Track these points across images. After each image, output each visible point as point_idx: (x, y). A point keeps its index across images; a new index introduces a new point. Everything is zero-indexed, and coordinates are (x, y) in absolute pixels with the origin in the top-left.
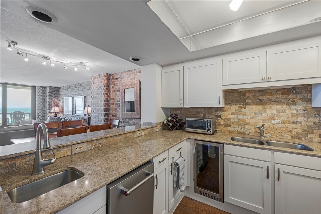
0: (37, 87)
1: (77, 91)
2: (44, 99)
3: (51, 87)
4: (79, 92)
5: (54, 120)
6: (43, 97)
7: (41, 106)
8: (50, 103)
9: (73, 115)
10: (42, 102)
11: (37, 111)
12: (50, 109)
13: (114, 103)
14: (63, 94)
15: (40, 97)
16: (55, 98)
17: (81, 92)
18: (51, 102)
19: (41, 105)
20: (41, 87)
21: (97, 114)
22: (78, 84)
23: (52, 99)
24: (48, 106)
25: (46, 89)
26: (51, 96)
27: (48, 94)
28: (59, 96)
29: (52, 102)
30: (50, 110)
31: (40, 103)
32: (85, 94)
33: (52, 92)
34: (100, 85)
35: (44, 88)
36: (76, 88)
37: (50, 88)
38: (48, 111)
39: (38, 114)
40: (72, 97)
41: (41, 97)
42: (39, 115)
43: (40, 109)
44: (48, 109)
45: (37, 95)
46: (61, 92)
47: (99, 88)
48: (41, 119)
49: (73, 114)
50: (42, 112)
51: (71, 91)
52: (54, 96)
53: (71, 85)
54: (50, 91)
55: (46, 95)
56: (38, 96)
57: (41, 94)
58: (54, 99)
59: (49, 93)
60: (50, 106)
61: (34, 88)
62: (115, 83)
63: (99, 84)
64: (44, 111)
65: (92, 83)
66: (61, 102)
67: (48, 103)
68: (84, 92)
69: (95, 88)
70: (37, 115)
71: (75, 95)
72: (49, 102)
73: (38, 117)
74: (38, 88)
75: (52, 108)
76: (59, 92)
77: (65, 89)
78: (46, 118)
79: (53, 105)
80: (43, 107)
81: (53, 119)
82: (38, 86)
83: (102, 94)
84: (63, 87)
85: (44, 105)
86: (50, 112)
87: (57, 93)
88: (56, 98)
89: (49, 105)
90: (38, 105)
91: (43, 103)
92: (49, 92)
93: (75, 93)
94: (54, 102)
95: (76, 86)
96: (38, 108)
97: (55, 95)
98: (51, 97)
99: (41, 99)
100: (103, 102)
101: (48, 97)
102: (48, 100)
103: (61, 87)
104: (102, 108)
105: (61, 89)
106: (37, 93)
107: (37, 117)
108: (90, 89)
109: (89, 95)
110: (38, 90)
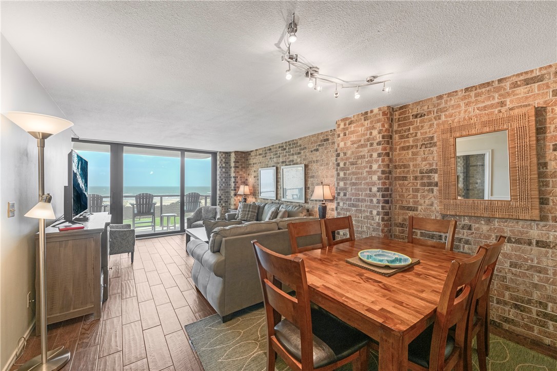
0: (218, 154)
1: (286, 156)
2: (227, 173)
3: (237, 152)
4: (291, 158)
5: (250, 208)
6: (226, 170)
7: (224, 185)
8: (235, 180)
9: (277, 201)
10: (224, 177)
11: (218, 192)
12: (236, 188)
13: (406, 177)
14: (256, 163)
15: (222, 170)
16: (242, 170)
17: (295, 157)
18: (237, 177)
19: (224, 182)
20: (224, 153)
21: (358, 200)
22: (289, 142)
23: (238, 172)
24: (233, 185)
25: (230, 156)
26: (237, 167)
27: (234, 164)
28: (248, 167)
29: (239, 178)
30: (235, 190)
31: (222, 180)
32: (304, 160)
33: (239, 160)
34: (368, 136)
35: (228, 154)
36: (285, 149)
37: (235, 155)
38: (232, 193)
39: (220, 197)
40: (275, 168)
41: (224, 170)
42: (221, 199)
43: (222, 190)
44: (233, 188)
45: (218, 167)
46: (252, 160)
47: (362, 142)
48: (224, 205)
49: (277, 199)
50: (225, 195)
51: (272, 157)
52: (240, 167)
53: (273, 146)
54: (236, 159)
55: (230, 165)
56: (220, 167)
57: (224, 165)
58: (241, 173)
59: (234, 162)
60: (235, 185)
61: (214, 154)
62: (411, 127)
63: (364, 135)
64: (227, 192)
65: (342, 135)
66: (253, 176)
67: (233, 180)
68: (304, 157)
69: (349, 144)
70: (218, 198)
71: (280, 164)
72: (235, 177)
73: (220, 202)
74: (220, 155)
75: (239, 187)
76: (247, 160)
77: (260, 155)
78: (230, 204)
79: (240, 182)
80: (225, 185)
81: (248, 207)
82: (220, 152)
83: (375, 155)
84: (256, 150)
85: (227, 183)
86: (235, 195)
87: (244, 162)
88: (244, 170)
89: (234, 182)
90: (220, 182)
91: (225, 180)
92: (234, 160)
93: (281, 160)
94: (240, 177)
95: (282, 147)
96: (220, 187)
97: (241, 165)
98: (237, 169)
99: (224, 172)
100: (379, 174)
101: (233, 170)
102: (233, 175)
103: (252, 151)
104: (375, 189)
105: (252, 154)
106: (218, 162)
107: (218, 201)
108: (317, 150)
109: (317, 161)
110: (220, 157)
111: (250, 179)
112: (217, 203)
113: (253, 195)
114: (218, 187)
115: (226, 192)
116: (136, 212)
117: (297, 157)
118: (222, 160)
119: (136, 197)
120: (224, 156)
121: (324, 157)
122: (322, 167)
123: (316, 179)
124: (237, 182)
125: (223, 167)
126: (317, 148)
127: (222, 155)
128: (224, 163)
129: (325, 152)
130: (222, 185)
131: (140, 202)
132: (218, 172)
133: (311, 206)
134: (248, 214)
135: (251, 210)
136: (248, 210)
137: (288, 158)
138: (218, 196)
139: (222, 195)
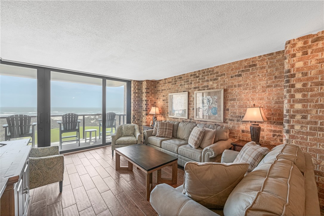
0: (132, 82)
2: (139, 97)
3: (148, 80)
6: (138, 95)
7: (137, 106)
8: (147, 102)
10: (137, 101)
11: (132, 112)
12: (148, 110)
14: (165, 90)
15: (135, 95)
16: (151, 95)
17: (211, 83)
18: (148, 101)
19: (137, 105)
20: (137, 81)
23: (149, 97)
24: (144, 107)
25: (141, 84)
26: (148, 93)
27: (145, 90)
28: (157, 93)
29: (149, 101)
30: (147, 111)
31: (135, 103)
32: (222, 85)
33: (150, 87)
35: (140, 83)
37: (147, 83)
38: (144, 113)
39: (134, 116)
40: (187, 93)
41: (137, 95)
42: (134, 118)
43: (136, 110)
44: (145, 109)
45: (132, 92)
46: (161, 87)
48: (137, 122)
49: (188, 118)
50: (138, 114)
51: (183, 84)
52: (150, 93)
54: (147, 87)
55: (141, 91)
56: (134, 93)
57: (137, 91)
58: (151, 97)
59: (146, 88)
60: (147, 107)
61: (129, 82)
66: (161, 100)
67: (144, 102)
68: (221, 83)
70: (132, 117)
71: (193, 89)
73: (134, 120)
74: (134, 83)
75: (150, 109)
76: (156, 87)
77: (169, 82)
78: (141, 122)
79: (150, 104)
80: (138, 106)
81: (165, 125)
82: (134, 81)
84: (165, 79)
85: (139, 105)
86: (147, 114)
87: (153, 89)
88: (153, 95)
89: (146, 105)
90: (133, 104)
91: (138, 103)
93: (193, 86)
94: (151, 101)
96: (134, 108)
97: (151, 91)
98: (148, 95)
99: (137, 97)
101: (144, 95)
102: (144, 98)
103: (160, 80)
105: (161, 82)
106: (132, 89)
107: (132, 119)
108: (240, 75)
109: (239, 86)
110: (134, 85)
111: (159, 102)
112: (132, 121)
113: (162, 115)
114: (132, 108)
115: (138, 112)
116: (62, 129)
117: (213, 83)
118: (135, 87)
119: (63, 116)
120: (137, 84)
121: (248, 81)
122: (246, 91)
123: (238, 102)
124: (148, 105)
125: (136, 93)
126: (240, 73)
127: (135, 83)
128: (137, 89)
129: (251, 76)
130: (135, 107)
131: (66, 121)
132: (132, 97)
133: (231, 126)
134: (166, 131)
135: (167, 128)
136: (165, 127)
137: (201, 84)
138: (132, 115)
139: (135, 114)
